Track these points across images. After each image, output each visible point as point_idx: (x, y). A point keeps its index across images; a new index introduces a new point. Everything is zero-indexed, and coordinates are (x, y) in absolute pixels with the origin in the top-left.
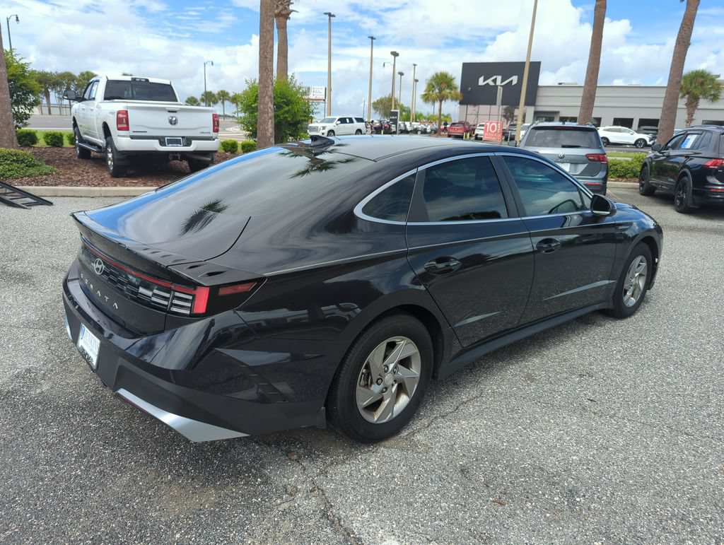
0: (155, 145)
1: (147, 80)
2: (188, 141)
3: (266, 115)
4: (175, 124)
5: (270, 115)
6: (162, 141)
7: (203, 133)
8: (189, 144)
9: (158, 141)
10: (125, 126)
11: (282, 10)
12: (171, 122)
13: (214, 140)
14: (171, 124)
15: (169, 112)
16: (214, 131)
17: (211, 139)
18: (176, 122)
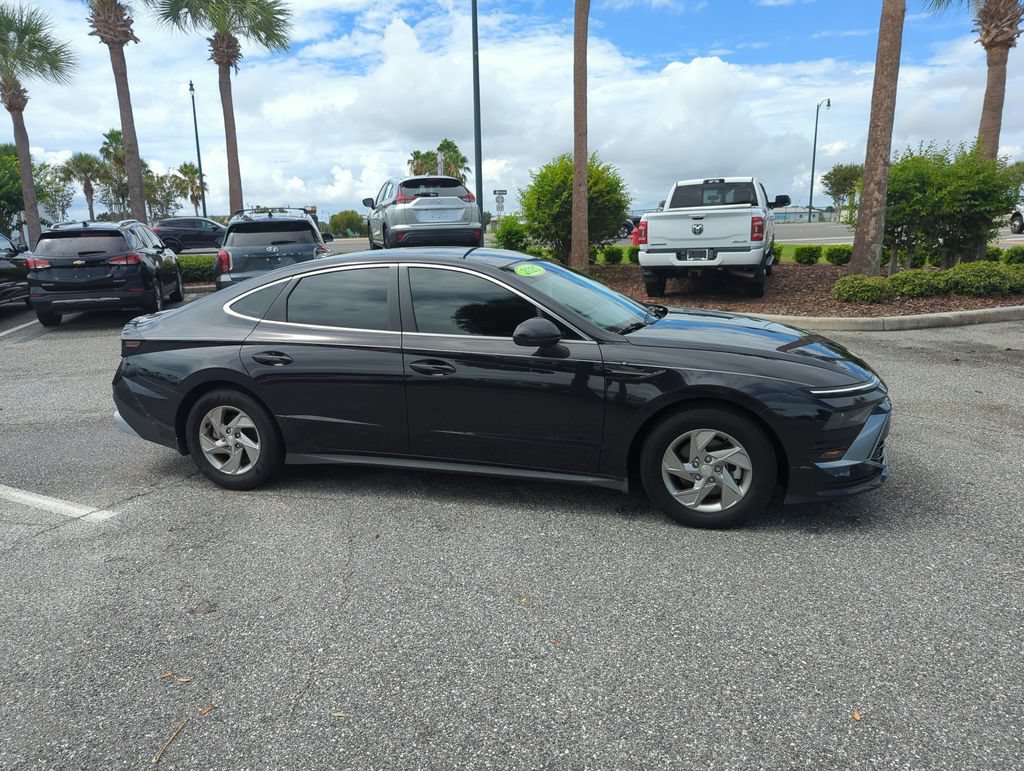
0: (671, 259)
1: (722, 181)
2: (714, 253)
3: (867, 211)
4: (700, 233)
5: (874, 210)
6: (681, 254)
7: (736, 242)
8: (714, 258)
9: (674, 254)
11: (997, 36)
12: (695, 231)
13: (749, 250)
14: (695, 233)
15: (694, 219)
16: (753, 239)
17: (747, 249)
18: (701, 231)
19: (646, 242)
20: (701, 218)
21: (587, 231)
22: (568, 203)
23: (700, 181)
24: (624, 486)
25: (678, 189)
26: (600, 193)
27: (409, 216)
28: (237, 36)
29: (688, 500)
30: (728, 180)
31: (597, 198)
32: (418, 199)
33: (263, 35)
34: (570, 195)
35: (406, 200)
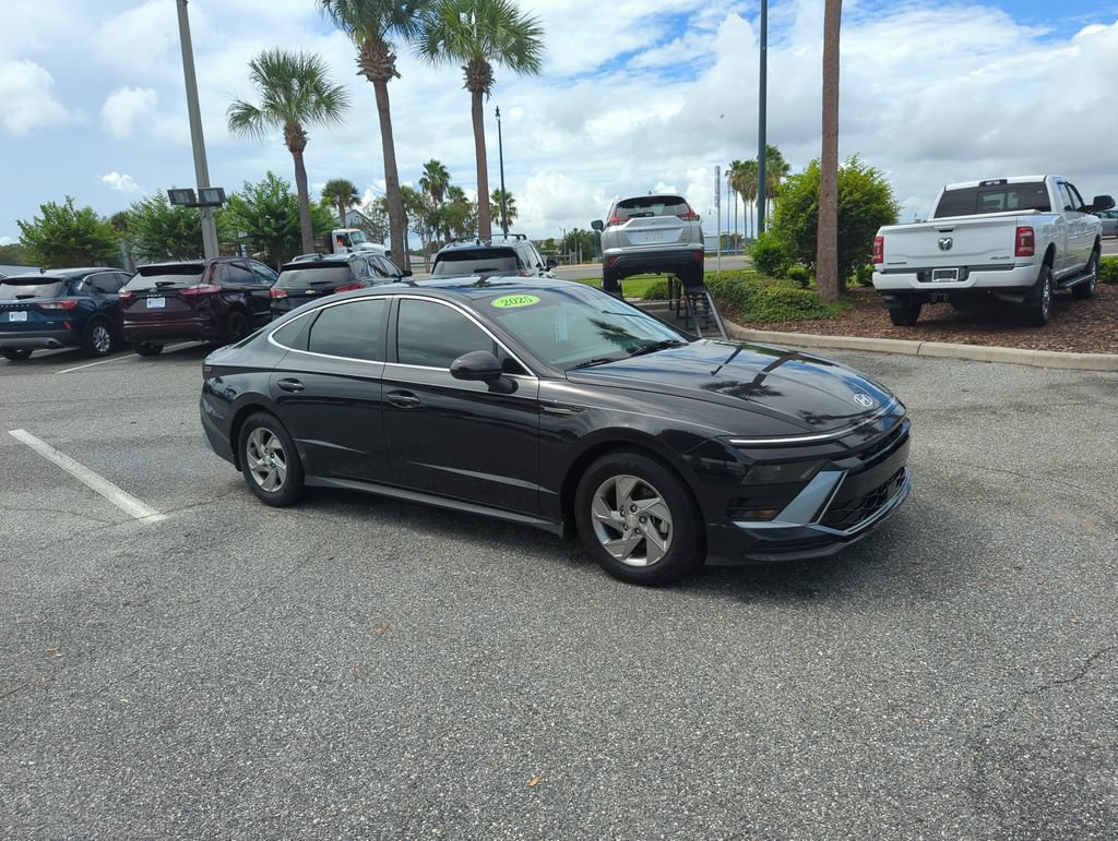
0: (911, 281)
1: (1004, 182)
2: (965, 271)
4: (948, 248)
6: (923, 275)
7: (995, 258)
8: (966, 278)
9: (915, 275)
10: (879, 257)
12: (941, 246)
13: (1012, 268)
14: (942, 249)
15: (941, 231)
16: (1017, 254)
17: (1010, 267)
18: (949, 246)
19: (881, 261)
20: (951, 231)
21: (835, 248)
22: (814, 216)
23: (976, 184)
24: (559, 530)
25: (946, 194)
26: (856, 203)
27: (622, 239)
28: (490, 62)
29: (617, 551)
30: (1011, 180)
31: (850, 209)
32: (632, 220)
33: (516, 59)
34: (817, 208)
35: (617, 223)
